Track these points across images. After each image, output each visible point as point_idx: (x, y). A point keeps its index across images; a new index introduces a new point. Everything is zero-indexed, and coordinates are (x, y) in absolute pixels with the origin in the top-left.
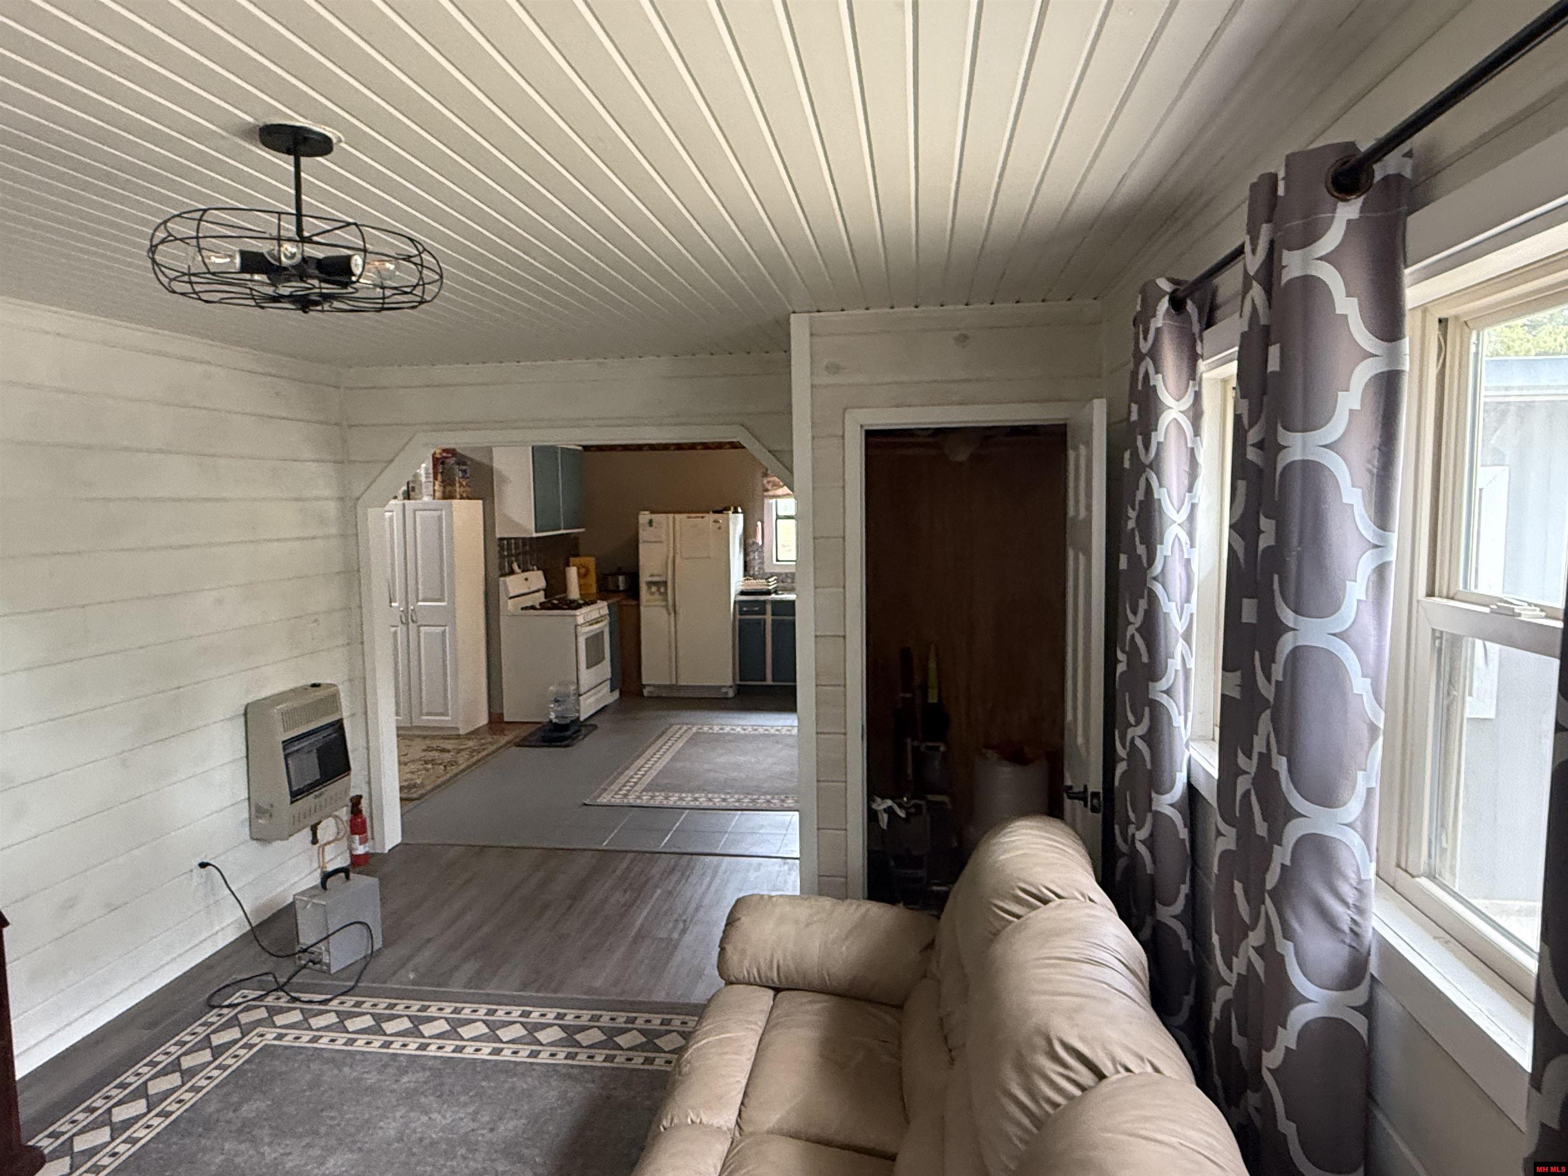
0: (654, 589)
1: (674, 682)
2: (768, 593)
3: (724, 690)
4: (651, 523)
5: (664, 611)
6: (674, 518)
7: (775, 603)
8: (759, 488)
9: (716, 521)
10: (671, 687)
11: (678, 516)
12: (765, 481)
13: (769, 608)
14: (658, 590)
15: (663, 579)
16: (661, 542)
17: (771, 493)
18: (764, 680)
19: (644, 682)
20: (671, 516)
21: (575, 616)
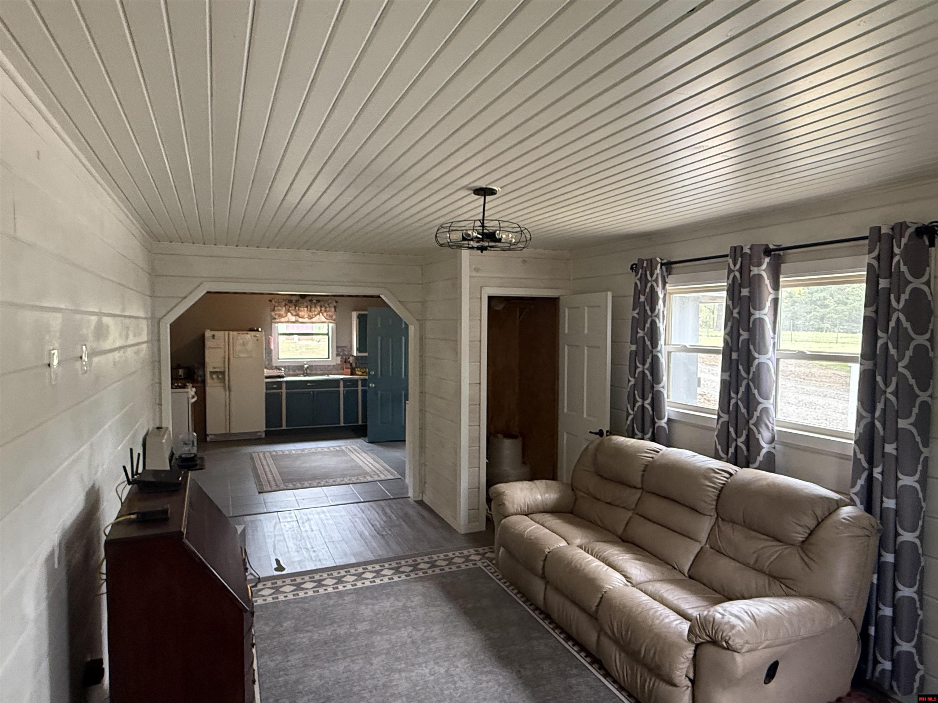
0: (214, 376)
1: (228, 431)
2: (282, 377)
3: (259, 434)
4: (213, 336)
5: (222, 390)
6: (229, 334)
7: (287, 382)
8: (269, 318)
9: (255, 336)
10: (225, 435)
11: (231, 333)
12: (273, 313)
13: (284, 386)
14: (218, 377)
15: (222, 370)
16: (220, 348)
17: (277, 320)
18: (282, 427)
19: (208, 433)
20: (226, 333)
21: (187, 392)
